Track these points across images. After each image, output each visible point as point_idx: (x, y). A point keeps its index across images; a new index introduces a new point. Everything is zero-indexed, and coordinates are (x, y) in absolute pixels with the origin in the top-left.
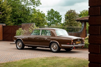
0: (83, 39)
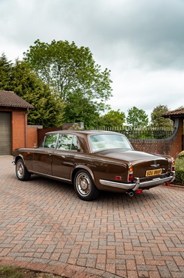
0: (171, 160)
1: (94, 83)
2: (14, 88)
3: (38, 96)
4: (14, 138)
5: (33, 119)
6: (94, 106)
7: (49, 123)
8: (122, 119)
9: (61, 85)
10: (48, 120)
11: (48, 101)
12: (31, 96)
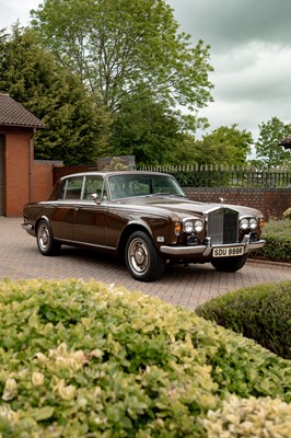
1: (174, 71)
2: (9, 87)
3: (57, 100)
4: (8, 184)
5: (48, 148)
6: (173, 119)
7: (81, 156)
8: (245, 146)
9: (107, 77)
10: (78, 149)
11: (76, 111)
12: (44, 102)
